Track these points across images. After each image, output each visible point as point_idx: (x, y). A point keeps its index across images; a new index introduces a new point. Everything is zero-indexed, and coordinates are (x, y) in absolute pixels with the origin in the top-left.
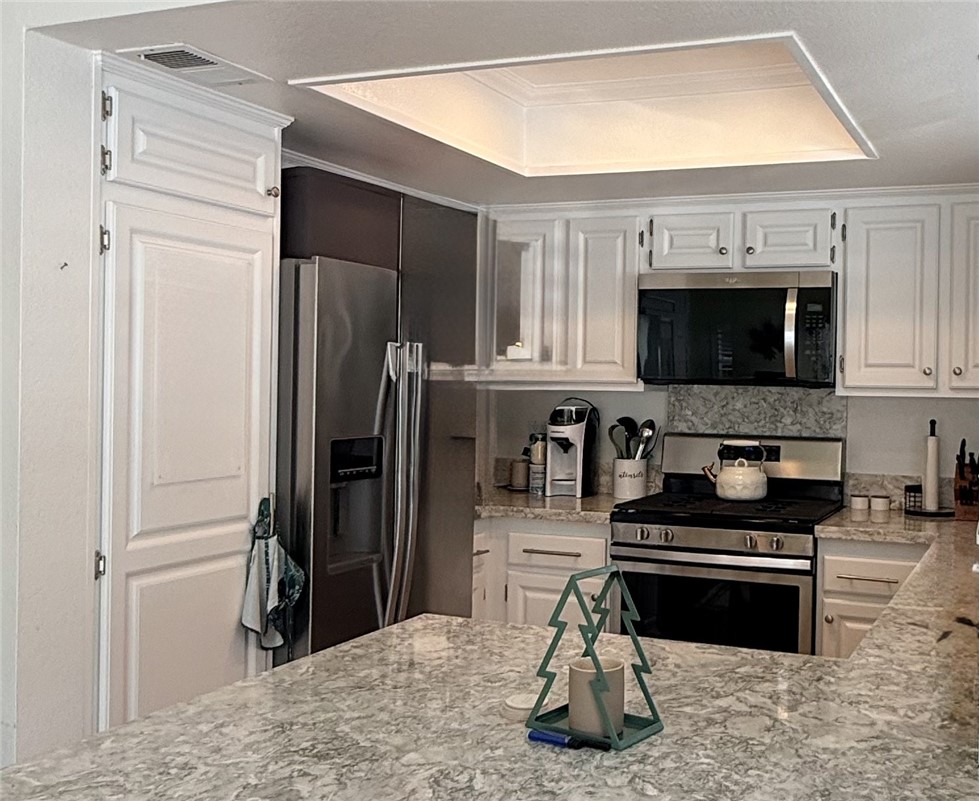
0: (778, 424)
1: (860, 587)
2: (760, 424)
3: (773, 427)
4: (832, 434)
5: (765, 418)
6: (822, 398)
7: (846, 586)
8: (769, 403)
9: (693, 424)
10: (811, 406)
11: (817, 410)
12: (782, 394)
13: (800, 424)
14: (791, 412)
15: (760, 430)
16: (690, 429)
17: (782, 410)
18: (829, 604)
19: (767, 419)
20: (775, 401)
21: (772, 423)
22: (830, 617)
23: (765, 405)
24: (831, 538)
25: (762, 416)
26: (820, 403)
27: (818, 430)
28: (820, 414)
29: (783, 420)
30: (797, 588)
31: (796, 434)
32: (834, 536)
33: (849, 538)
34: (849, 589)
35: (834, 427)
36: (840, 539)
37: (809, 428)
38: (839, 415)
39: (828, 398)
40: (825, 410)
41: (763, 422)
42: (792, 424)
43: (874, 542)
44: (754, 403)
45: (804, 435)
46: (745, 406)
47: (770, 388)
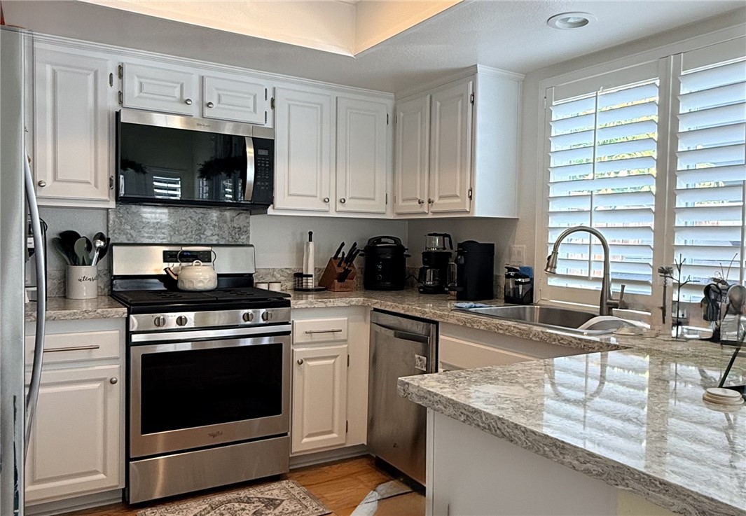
0: (202, 236)
1: (317, 337)
2: (188, 236)
3: (198, 238)
4: (240, 242)
5: (192, 231)
6: (234, 217)
7: (308, 339)
8: (195, 220)
9: (132, 237)
10: (225, 222)
11: (230, 226)
12: (204, 214)
13: (218, 235)
14: (211, 227)
15: (187, 240)
16: (129, 240)
17: (204, 225)
18: (299, 352)
19: (193, 233)
20: (199, 219)
21: (197, 235)
22: (300, 361)
23: (192, 222)
24: (302, 308)
25: (189, 230)
26: (232, 221)
27: (230, 239)
28: (232, 229)
29: (205, 233)
30: (281, 344)
31: (215, 242)
32: (303, 306)
33: (313, 306)
34: (310, 341)
35: (242, 237)
36: (307, 308)
37: (225, 238)
38: (245, 229)
39: (237, 217)
40: (236, 225)
41: (190, 234)
42: (212, 235)
43: (327, 307)
44: (183, 220)
45: (221, 243)
46: (176, 223)
47: (195, 209)
